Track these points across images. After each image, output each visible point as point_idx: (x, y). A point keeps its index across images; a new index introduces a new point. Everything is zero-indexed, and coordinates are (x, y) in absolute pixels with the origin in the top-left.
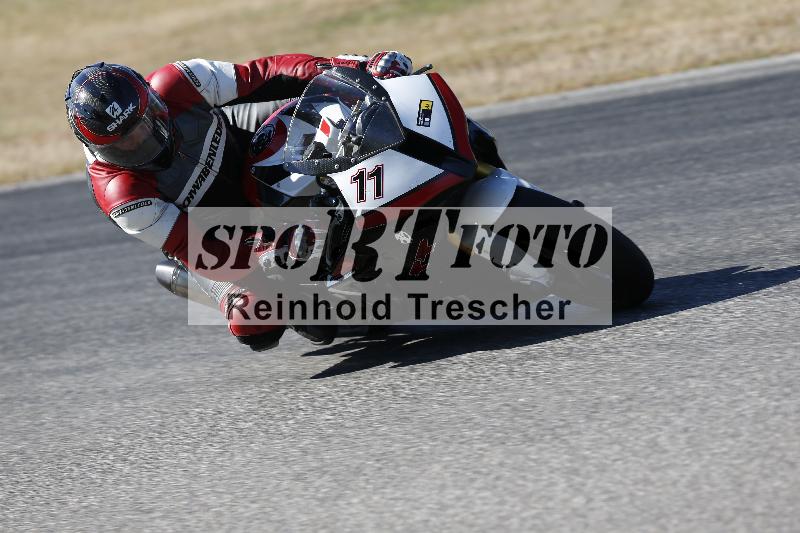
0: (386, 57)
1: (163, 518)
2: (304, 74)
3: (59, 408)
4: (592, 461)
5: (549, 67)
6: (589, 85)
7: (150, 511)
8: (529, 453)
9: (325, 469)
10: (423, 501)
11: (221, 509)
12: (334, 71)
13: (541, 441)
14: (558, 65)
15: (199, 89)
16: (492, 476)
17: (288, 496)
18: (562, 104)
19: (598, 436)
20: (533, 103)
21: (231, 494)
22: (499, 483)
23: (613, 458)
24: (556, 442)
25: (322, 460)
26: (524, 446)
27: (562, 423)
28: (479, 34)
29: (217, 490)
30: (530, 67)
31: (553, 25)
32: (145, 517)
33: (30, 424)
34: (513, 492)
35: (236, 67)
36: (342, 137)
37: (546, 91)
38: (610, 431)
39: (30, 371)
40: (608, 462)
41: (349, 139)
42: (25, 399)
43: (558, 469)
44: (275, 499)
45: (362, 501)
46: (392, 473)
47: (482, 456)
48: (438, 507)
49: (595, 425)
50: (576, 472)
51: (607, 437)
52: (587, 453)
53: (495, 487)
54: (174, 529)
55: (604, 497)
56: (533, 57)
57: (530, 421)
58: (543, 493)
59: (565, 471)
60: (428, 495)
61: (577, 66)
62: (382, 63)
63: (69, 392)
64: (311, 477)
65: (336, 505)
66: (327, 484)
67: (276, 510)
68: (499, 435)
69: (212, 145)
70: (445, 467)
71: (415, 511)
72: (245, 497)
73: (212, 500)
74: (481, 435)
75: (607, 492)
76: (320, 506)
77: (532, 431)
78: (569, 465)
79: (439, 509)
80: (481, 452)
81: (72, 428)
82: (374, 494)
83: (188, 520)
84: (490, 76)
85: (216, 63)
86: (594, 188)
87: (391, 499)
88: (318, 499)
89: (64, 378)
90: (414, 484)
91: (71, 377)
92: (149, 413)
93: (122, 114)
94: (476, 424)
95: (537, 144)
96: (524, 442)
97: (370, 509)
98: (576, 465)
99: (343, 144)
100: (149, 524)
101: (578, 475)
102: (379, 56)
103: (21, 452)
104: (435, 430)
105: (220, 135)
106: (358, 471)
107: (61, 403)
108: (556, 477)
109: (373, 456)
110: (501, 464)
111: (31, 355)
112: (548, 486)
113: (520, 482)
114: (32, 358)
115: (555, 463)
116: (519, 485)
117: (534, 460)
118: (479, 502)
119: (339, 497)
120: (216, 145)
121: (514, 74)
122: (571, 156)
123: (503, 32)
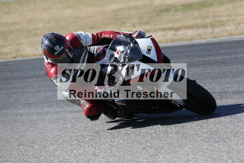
0: (138, 32)
1: (102, 158)
2: (113, 37)
3: (72, 123)
4: (235, 149)
5: (228, 28)
6: (240, 34)
7: (98, 156)
8: (216, 146)
9: (153, 146)
10: (182, 158)
11: (120, 157)
12: (122, 36)
13: (219, 142)
14: (231, 28)
15: (81, 41)
16: (204, 152)
17: (141, 154)
18: (231, 40)
19: (238, 142)
20: (222, 39)
21: (123, 152)
22: (206, 154)
23: (241, 149)
24: (224, 143)
25: (151, 144)
26: (214, 143)
27: (226, 137)
28: (207, 17)
29: (119, 151)
30: (222, 28)
31: (230, 15)
32: (97, 158)
33: (63, 127)
34: (210, 157)
35: (93, 35)
36: (123, 56)
37: (227, 35)
38: (241, 140)
39: (64, 111)
40: (240, 150)
41: (125, 57)
42: (62, 119)
43: (224, 151)
44: (136, 155)
45: (163, 157)
46: (173, 149)
47: (201, 145)
48: (186, 160)
49: (236, 139)
50: (230, 152)
51: (240, 142)
52: (234, 147)
53: (204, 155)
54: (105, 162)
55: (238, 161)
56: (223, 25)
57: (216, 136)
58: (219, 158)
59: (227, 152)
60: (184, 157)
61: (237, 28)
62: (136, 34)
63: (75, 118)
64: (148, 149)
65: (155, 158)
66: (153, 151)
67: (136, 158)
68: (206, 140)
69: (83, 58)
70: (189, 148)
71: (179, 161)
72: (127, 153)
73: (117, 154)
74: (201, 139)
75: (239, 159)
76: (150, 158)
77: (217, 139)
78: (228, 150)
79: (187, 161)
80: (201, 144)
81: (76, 129)
82: (167, 155)
83: (110, 160)
84: (209, 30)
85: (86, 33)
86: (240, 66)
87: (172, 157)
88: (150, 156)
89: (74, 114)
90: (179, 153)
91: (76, 114)
92: (99, 126)
93: (59, 49)
94: (200, 136)
95: (223, 51)
96: (214, 142)
97: (165, 160)
98: (230, 150)
99: (123, 58)
100: (97, 160)
101: (231, 153)
102: (136, 32)
103: (60, 135)
104: (187, 137)
105: (86, 55)
106: (163, 148)
107: (73, 121)
108: (223, 153)
109: (167, 143)
110: (207, 149)
111: (65, 106)
112: (221, 156)
113: (213, 154)
114: (65, 107)
115: (223, 149)
116: (212, 155)
117: (217, 148)
118: (199, 160)
119: (156, 155)
120: (84, 58)
121: (217, 30)
122: (233, 56)
123: (214, 17)
